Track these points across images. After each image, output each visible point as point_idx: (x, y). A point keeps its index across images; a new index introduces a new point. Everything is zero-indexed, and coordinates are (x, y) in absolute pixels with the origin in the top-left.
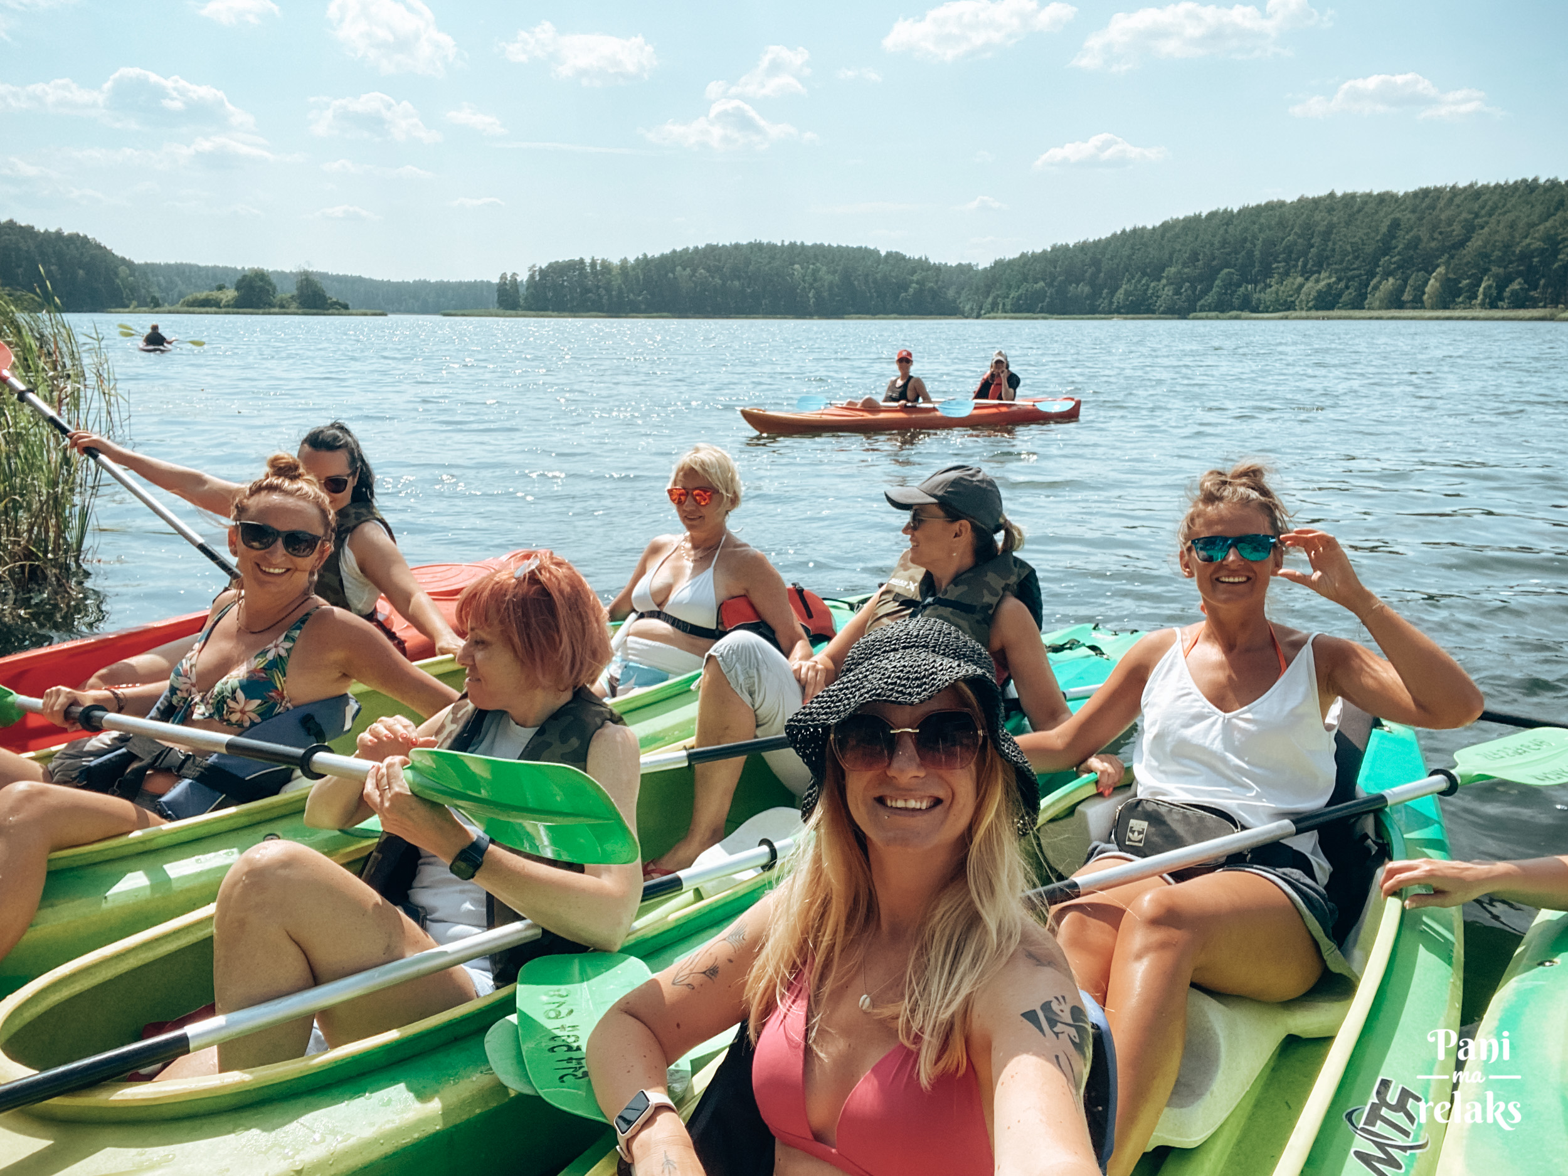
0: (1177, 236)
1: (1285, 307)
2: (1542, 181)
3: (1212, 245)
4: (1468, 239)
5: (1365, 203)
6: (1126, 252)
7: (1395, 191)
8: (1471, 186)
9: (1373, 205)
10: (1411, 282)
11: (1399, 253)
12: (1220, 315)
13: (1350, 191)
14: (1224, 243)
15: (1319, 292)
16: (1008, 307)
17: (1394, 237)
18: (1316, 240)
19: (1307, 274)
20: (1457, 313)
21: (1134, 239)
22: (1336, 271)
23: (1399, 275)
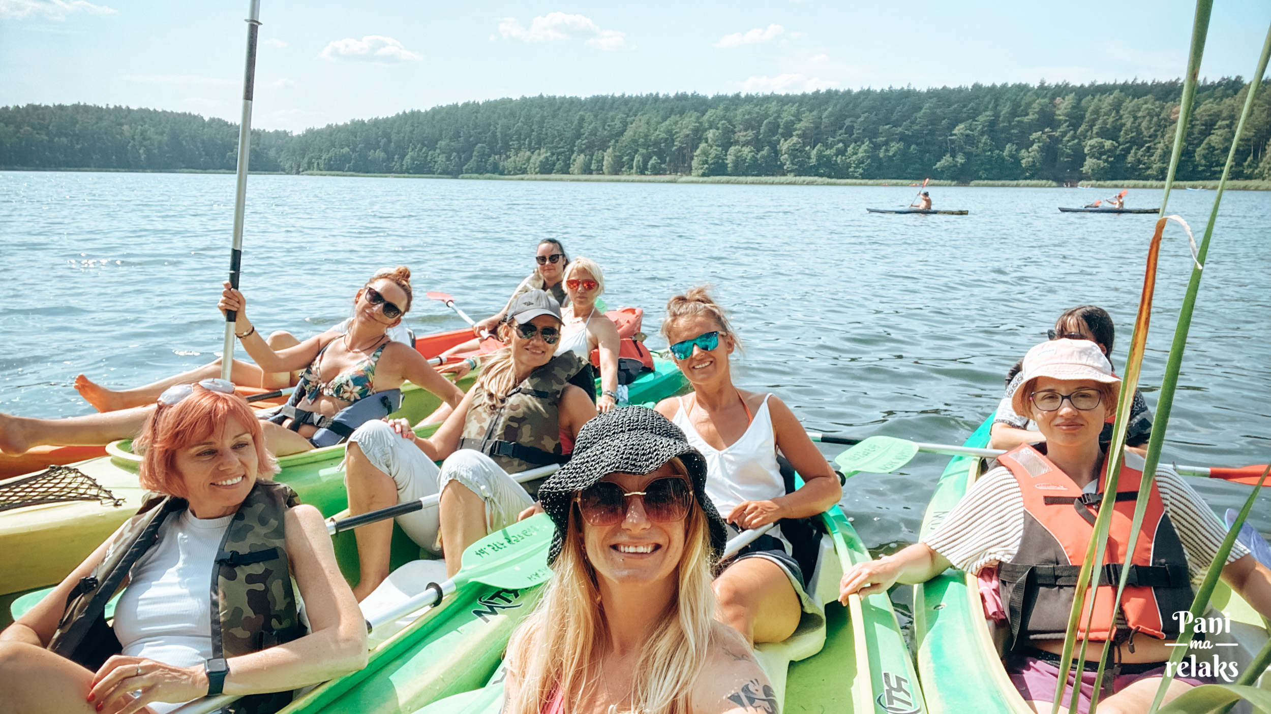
0: (443, 119)
1: (521, 171)
2: (661, 95)
3: (468, 126)
4: (625, 130)
5: (562, 103)
7: (579, 96)
8: (623, 96)
9: (567, 105)
10: (594, 157)
11: (586, 138)
12: (479, 176)
13: (551, 95)
14: (476, 125)
15: (541, 162)
16: (322, 166)
17: (582, 128)
18: (535, 127)
19: (532, 150)
20: (623, 177)
21: (412, 119)
22: (550, 148)
23: (588, 152)
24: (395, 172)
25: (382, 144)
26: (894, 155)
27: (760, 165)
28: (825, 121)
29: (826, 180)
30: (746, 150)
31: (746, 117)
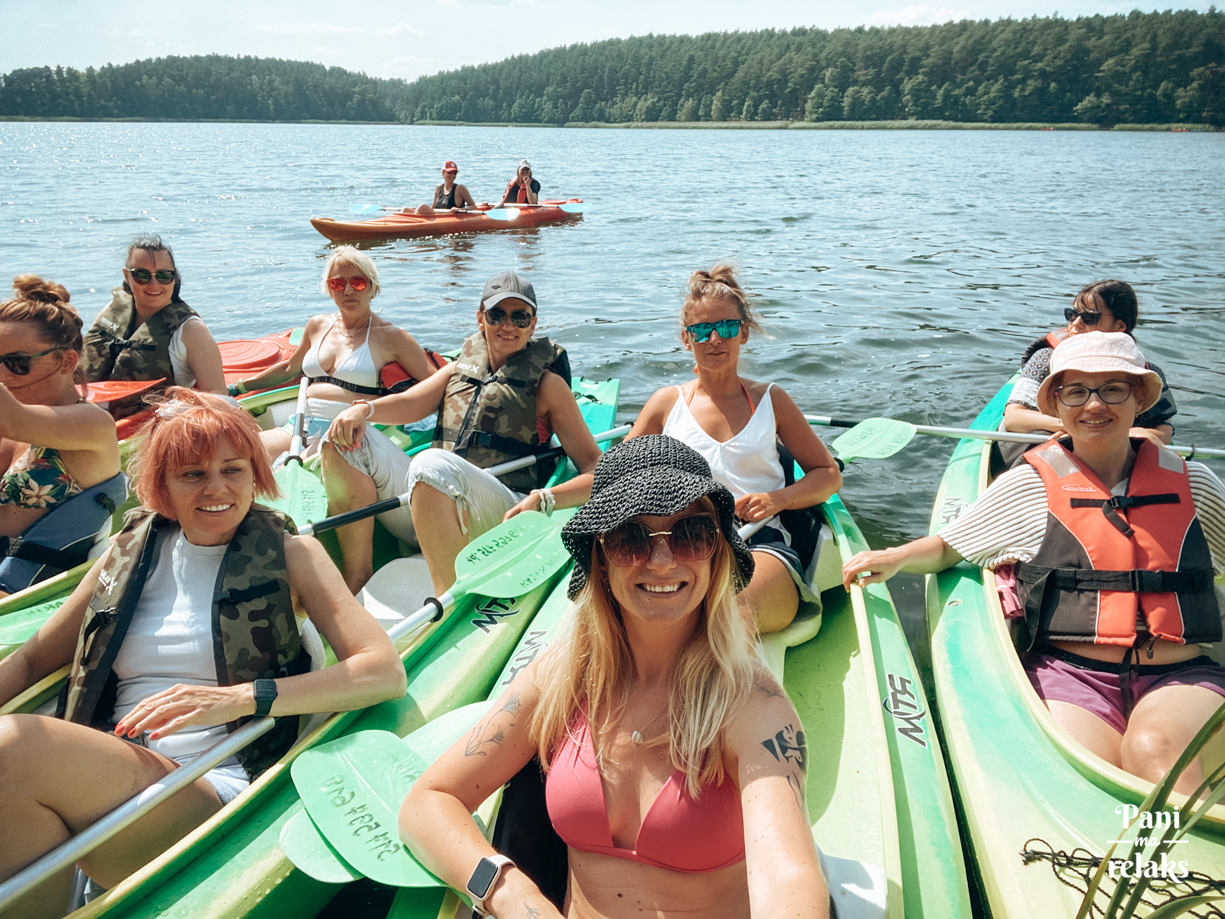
0: (550, 63)
1: (627, 119)
2: (777, 31)
3: (575, 70)
4: (735, 71)
5: (672, 43)
6: (516, 74)
7: (690, 34)
8: (736, 33)
9: (676, 44)
10: (703, 102)
11: (695, 81)
12: (586, 125)
13: (661, 33)
14: (583, 69)
15: (647, 108)
16: (434, 116)
17: (692, 69)
18: (643, 69)
19: (639, 95)
20: (731, 124)
21: (520, 63)
22: (657, 93)
23: (696, 97)
24: (503, 121)
25: (491, 91)
26: (1030, 95)
27: (879, 107)
28: (956, 56)
29: (952, 123)
30: (865, 91)
31: (869, 53)
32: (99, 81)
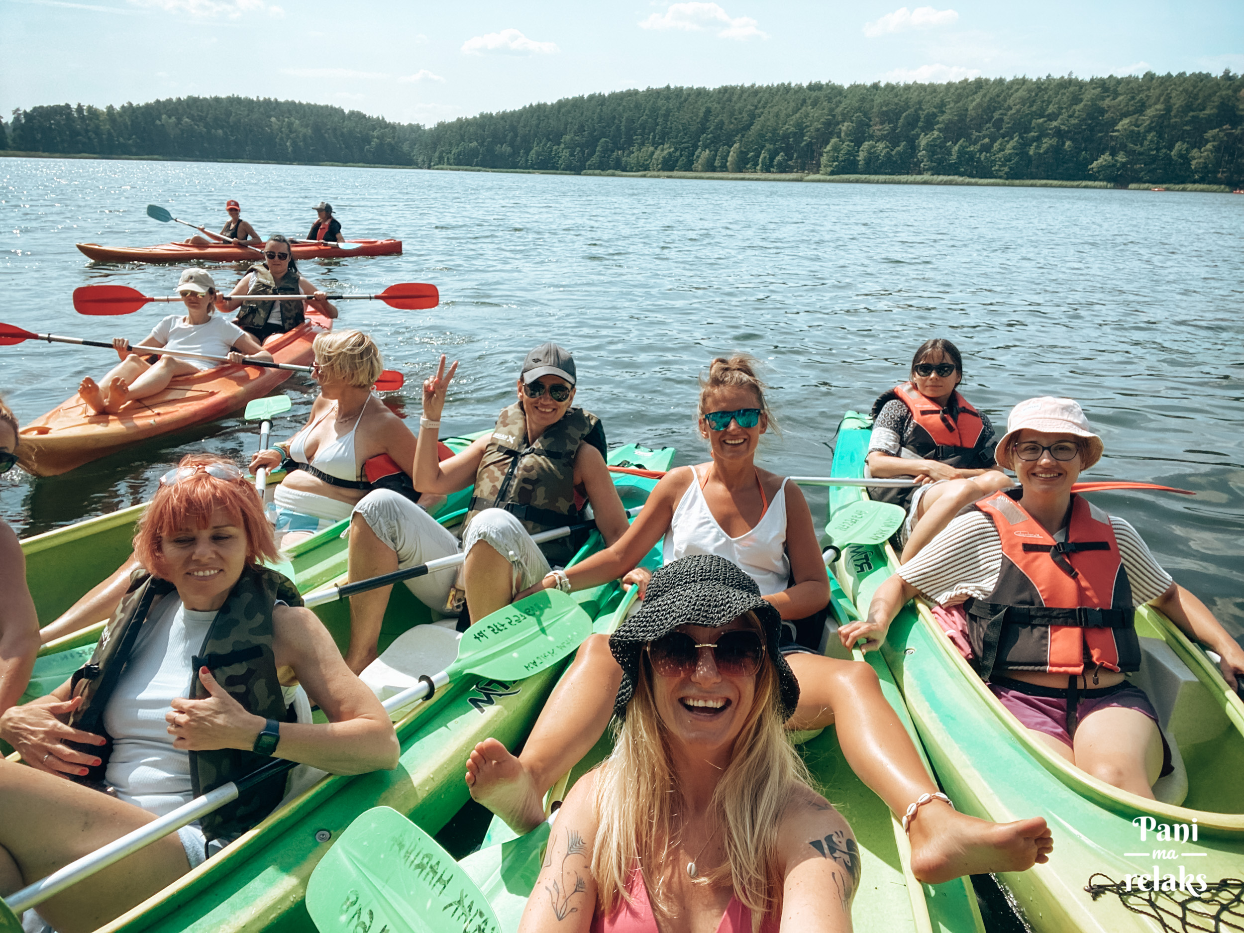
0: (569, 112)
1: (643, 168)
2: (793, 85)
3: (593, 120)
4: (752, 124)
5: (689, 95)
6: (534, 122)
7: (707, 87)
8: (753, 86)
9: (693, 97)
10: (719, 154)
11: (711, 132)
12: (602, 173)
13: (679, 85)
14: (601, 119)
15: (664, 158)
16: (452, 161)
17: (708, 121)
18: (660, 120)
19: (656, 145)
20: (747, 175)
21: (538, 112)
22: (674, 143)
23: (712, 148)
24: (520, 168)
25: (508, 138)
26: (1046, 152)
27: (895, 162)
28: (971, 113)
29: (968, 180)
30: (881, 145)
31: (884, 109)
32: (119, 119)
